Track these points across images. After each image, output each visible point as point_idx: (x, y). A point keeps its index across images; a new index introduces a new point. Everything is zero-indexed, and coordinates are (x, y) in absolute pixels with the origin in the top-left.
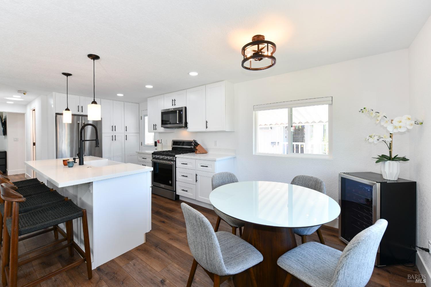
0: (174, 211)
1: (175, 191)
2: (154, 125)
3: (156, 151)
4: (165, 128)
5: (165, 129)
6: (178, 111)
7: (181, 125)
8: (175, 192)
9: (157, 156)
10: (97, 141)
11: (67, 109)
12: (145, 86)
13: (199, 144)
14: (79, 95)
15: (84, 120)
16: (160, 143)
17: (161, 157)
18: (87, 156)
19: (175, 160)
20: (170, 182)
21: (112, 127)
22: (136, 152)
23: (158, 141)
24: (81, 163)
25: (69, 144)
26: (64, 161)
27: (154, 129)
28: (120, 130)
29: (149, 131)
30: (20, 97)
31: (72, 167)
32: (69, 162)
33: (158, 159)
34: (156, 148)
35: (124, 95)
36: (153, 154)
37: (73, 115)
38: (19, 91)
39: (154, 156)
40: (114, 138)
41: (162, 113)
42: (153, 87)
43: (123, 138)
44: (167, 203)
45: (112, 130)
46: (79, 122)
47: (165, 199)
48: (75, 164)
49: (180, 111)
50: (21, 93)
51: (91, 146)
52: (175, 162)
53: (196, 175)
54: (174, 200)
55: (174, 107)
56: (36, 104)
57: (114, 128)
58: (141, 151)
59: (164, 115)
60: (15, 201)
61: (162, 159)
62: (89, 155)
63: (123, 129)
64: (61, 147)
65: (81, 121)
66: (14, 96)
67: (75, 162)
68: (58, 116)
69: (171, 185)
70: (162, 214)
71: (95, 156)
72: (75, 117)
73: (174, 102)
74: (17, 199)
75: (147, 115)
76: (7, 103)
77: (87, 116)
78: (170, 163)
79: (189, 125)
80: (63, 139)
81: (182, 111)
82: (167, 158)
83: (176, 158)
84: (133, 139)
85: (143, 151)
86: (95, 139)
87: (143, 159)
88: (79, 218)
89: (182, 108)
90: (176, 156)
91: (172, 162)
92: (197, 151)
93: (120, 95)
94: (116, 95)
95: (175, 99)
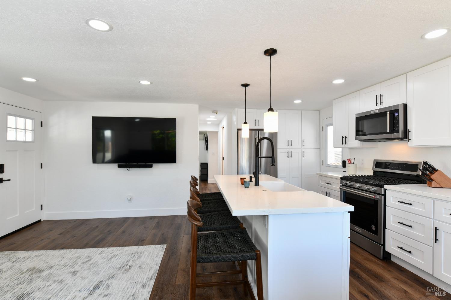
0: (384, 282)
1: (384, 245)
2: (343, 138)
3: (347, 174)
4: (361, 140)
5: (362, 142)
6: (388, 113)
7: (395, 135)
8: (382, 247)
9: (349, 183)
10: (273, 158)
11: (245, 123)
12: (331, 82)
13: (436, 170)
14: (256, 109)
15: (261, 134)
16: (353, 162)
17: (357, 185)
18: (263, 174)
19: (383, 193)
20: (374, 228)
21: (287, 142)
22: (317, 174)
23: (349, 161)
24: (257, 184)
25: (248, 159)
26: (241, 179)
27: (343, 143)
28: (297, 145)
29: (335, 147)
30: (214, 117)
31: (248, 187)
32: (245, 182)
33: (351, 187)
34: (344, 169)
35: (302, 101)
36: (341, 178)
37: (251, 130)
38: (213, 112)
39: (344, 182)
40: (289, 155)
41: (357, 118)
42: (345, 80)
43: (300, 154)
44: (367, 259)
45: (288, 145)
46: (255, 137)
47: (362, 251)
48: (250, 183)
49: (394, 112)
50: (214, 113)
51: (266, 163)
52: (383, 197)
53: (436, 229)
54: (380, 259)
55: (380, 107)
56: (224, 123)
57: (289, 143)
58: (321, 173)
59: (360, 122)
60: (195, 224)
61: (359, 189)
62: (265, 174)
63: (301, 144)
64: (241, 162)
65: (258, 136)
66: (211, 117)
67: (251, 181)
68: (239, 131)
69: (376, 232)
70: (362, 280)
71: (270, 175)
72: (253, 131)
73: (379, 99)
74: (196, 222)
75: (331, 124)
76: (208, 124)
77: (263, 130)
78: (373, 196)
79: (412, 135)
80: (243, 155)
81: (397, 111)
82: (368, 189)
83: (386, 190)
84: (311, 156)
85: (325, 173)
86: (271, 156)
87: (326, 184)
88: (253, 260)
89: (398, 105)
90: (386, 187)
91: (378, 197)
92: (433, 182)
93: (298, 102)
94: (293, 102)
95: (381, 94)
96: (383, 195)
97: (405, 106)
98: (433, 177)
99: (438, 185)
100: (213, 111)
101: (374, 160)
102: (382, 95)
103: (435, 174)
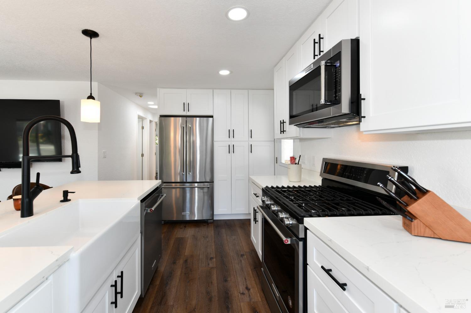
2: (281, 123)
6: (322, 63)
7: (331, 111)
11: (91, 97)
13: (423, 191)
14: (186, 88)
20: (290, 302)
21: (229, 131)
27: (281, 131)
28: (241, 136)
35: (231, 72)
36: (262, 189)
37: (178, 116)
40: (231, 149)
41: (290, 88)
43: (247, 149)
45: (229, 137)
49: (333, 60)
52: (302, 243)
57: (231, 134)
63: (247, 134)
65: (185, 125)
73: (317, 44)
81: (339, 56)
87: (255, 196)
89: (340, 44)
92: (415, 222)
93: (224, 72)
94: (218, 73)
95: (320, 35)
96: (301, 239)
97: (355, 44)
98: (414, 208)
99: (427, 230)
100: (136, 93)
101: (324, 159)
102: (321, 37)
103: (420, 201)
